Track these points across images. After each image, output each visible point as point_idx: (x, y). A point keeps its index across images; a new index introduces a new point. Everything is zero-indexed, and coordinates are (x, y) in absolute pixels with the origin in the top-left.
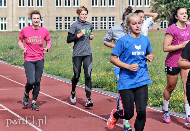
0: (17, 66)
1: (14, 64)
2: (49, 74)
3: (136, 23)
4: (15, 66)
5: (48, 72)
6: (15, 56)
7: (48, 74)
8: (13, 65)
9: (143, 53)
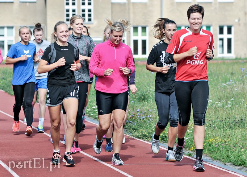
0: (148, 141)
1: (143, 135)
2: (219, 161)
3: (24, 34)
4: (142, 141)
5: (217, 156)
6: (146, 118)
7: (215, 161)
8: (139, 138)
9: (30, 56)
